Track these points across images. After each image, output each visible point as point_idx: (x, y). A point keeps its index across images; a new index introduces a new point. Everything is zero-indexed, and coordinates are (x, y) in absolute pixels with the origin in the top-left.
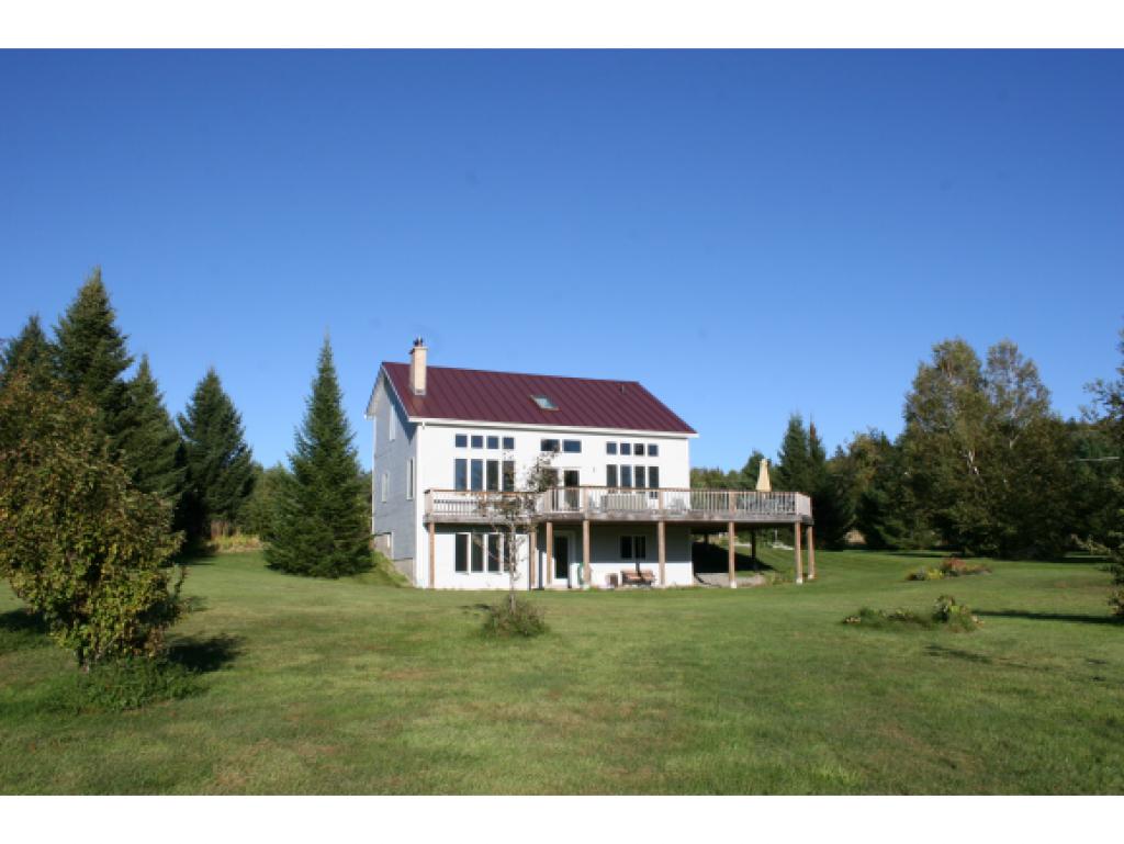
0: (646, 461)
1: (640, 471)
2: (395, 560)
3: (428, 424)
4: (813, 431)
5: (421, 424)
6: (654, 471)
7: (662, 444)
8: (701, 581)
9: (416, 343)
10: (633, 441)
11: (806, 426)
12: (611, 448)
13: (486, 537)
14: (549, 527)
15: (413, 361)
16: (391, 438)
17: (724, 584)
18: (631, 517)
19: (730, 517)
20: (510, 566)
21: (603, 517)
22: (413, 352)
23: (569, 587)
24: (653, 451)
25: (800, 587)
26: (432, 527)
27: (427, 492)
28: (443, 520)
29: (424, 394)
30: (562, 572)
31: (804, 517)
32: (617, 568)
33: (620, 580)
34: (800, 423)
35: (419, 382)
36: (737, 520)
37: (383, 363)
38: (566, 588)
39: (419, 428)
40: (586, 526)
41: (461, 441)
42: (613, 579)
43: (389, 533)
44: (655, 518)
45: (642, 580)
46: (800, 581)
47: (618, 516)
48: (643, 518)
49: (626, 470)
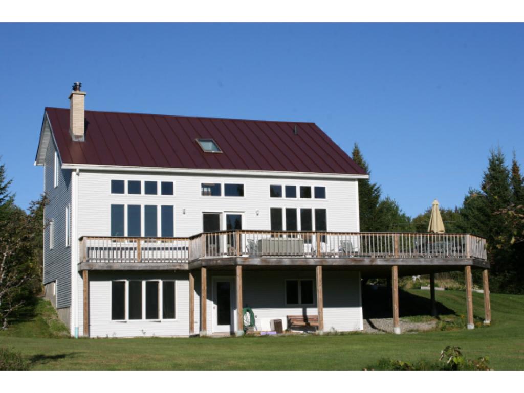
0: (313, 204)
1: (306, 213)
2: (58, 309)
3: (81, 171)
4: (516, 169)
5: (75, 170)
6: (321, 214)
7: (330, 187)
8: (373, 326)
9: (75, 88)
10: (298, 184)
11: (508, 165)
12: (275, 192)
13: (144, 283)
14: (204, 272)
15: (72, 106)
16: (55, 186)
17: (389, 329)
18: (286, 262)
19: (394, 261)
20: (170, 313)
21: (256, 261)
22: (71, 97)
23: (232, 333)
24: (320, 193)
25: (471, 331)
26: (86, 274)
27: (81, 239)
28: (97, 267)
29: (82, 139)
30: (224, 317)
31: (476, 260)
32: (282, 314)
33: (285, 326)
34: (501, 162)
35: (78, 128)
36: (401, 263)
37: (47, 109)
38: (229, 335)
39: (74, 174)
40: (239, 270)
41: (117, 187)
42: (277, 325)
43: (55, 281)
44: (312, 262)
45: (308, 325)
46: (471, 326)
47: (273, 261)
48: (299, 262)
49: (291, 213)
